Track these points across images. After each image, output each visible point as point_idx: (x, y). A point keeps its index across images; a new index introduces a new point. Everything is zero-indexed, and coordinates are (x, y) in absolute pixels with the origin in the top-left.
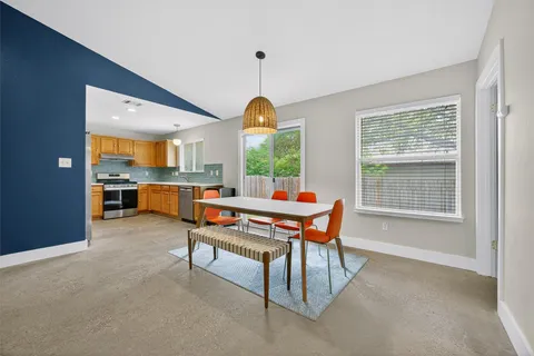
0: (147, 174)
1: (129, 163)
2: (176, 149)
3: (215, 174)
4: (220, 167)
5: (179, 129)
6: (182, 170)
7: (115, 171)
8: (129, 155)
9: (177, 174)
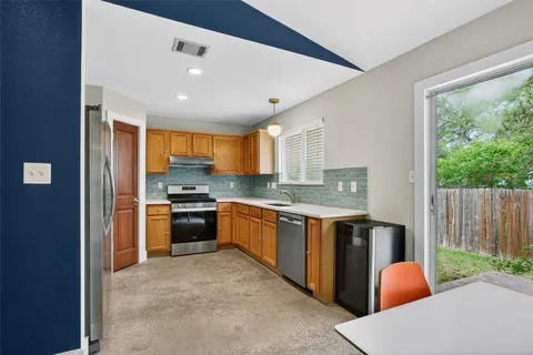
0: (232, 185)
1: (209, 170)
2: (273, 142)
3: (347, 189)
4: (361, 174)
5: (279, 107)
6: (283, 180)
7: (189, 181)
8: (207, 158)
9: (274, 185)
